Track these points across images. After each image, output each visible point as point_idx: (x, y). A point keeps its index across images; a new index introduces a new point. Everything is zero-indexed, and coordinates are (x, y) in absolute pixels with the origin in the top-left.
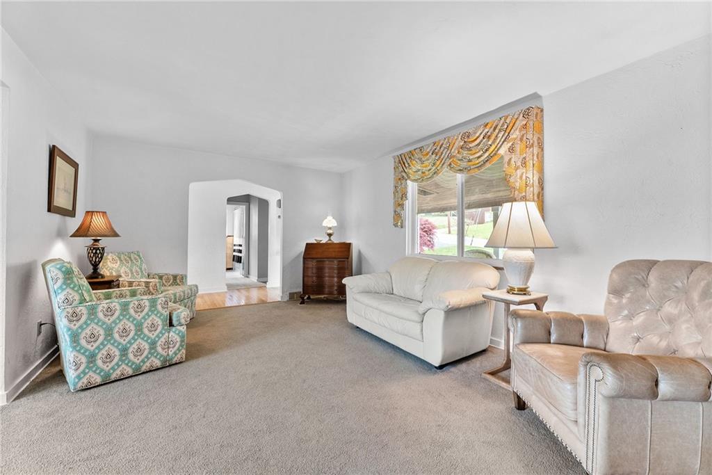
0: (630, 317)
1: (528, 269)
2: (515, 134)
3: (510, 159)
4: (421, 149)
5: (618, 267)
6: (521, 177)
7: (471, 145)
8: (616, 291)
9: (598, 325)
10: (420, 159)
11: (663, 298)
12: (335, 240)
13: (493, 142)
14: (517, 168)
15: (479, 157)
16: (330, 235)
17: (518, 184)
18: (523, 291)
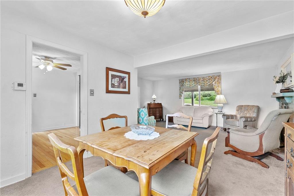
0: (240, 114)
1: (222, 108)
2: (216, 80)
3: (215, 85)
4: (189, 79)
5: (237, 106)
6: (218, 89)
7: (205, 80)
8: (238, 110)
9: (236, 116)
10: (189, 82)
11: (245, 111)
12: (156, 102)
13: (211, 81)
14: (217, 87)
15: (207, 84)
16: (154, 101)
17: (217, 91)
18: (221, 112)
